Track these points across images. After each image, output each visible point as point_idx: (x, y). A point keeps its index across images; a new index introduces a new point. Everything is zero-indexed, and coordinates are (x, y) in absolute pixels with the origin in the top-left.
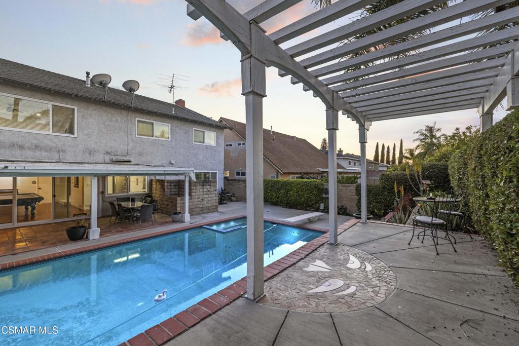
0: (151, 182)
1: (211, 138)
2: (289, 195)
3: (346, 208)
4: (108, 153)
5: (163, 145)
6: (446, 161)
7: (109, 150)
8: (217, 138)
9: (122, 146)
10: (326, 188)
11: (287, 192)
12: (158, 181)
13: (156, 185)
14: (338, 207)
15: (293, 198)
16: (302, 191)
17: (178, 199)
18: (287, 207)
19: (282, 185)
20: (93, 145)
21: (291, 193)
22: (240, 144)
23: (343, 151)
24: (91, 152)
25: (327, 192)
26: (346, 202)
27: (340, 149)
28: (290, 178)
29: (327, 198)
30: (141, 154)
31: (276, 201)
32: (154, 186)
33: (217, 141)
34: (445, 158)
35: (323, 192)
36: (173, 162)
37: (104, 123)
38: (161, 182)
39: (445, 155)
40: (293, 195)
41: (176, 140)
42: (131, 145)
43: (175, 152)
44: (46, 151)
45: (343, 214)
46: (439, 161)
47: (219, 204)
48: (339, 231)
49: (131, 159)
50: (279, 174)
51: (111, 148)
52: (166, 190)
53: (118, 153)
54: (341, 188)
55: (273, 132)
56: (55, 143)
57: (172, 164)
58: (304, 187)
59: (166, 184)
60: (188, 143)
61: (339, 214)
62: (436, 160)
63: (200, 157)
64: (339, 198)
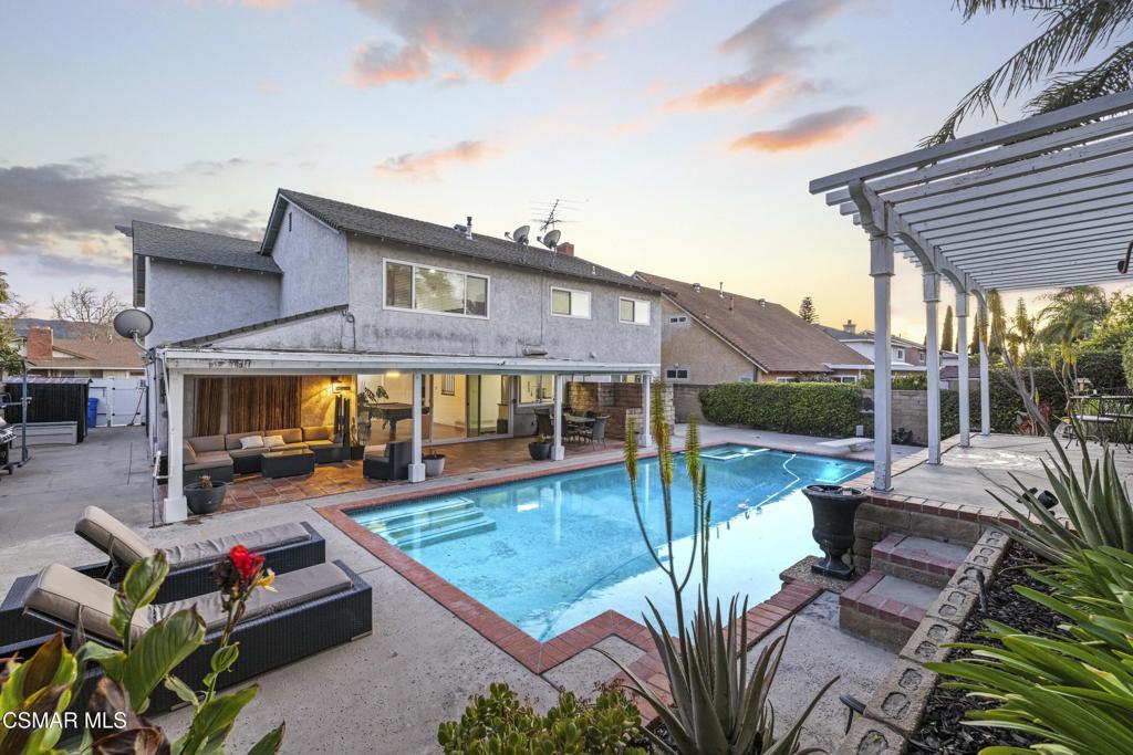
0: (568, 387)
1: (643, 311)
2: (791, 411)
3: (911, 432)
4: (520, 342)
5: (582, 327)
6: (1118, 347)
7: (521, 337)
8: (652, 311)
9: (535, 331)
10: (868, 399)
11: (788, 405)
12: (584, 384)
13: (579, 391)
14: (893, 431)
15: (800, 416)
16: (820, 402)
17: (627, 412)
18: (785, 432)
19: (777, 393)
20: (505, 332)
21: (798, 406)
22: (675, 320)
23: (854, 326)
24: (503, 341)
25: (870, 404)
26: (909, 422)
27: (850, 321)
28: (777, 381)
29: (872, 416)
30: (556, 343)
31: (765, 422)
32: (575, 393)
33: (652, 318)
34: (1115, 343)
35: (860, 404)
36: (594, 354)
37: (516, 297)
38: (592, 387)
39: (1117, 336)
40: (800, 411)
41: (598, 318)
42: (545, 327)
43: (597, 338)
44: (461, 341)
45: (907, 442)
46: (1104, 348)
47: (676, 423)
48: (894, 470)
49: (546, 350)
50: (760, 375)
51: (524, 333)
52: (600, 398)
53: (532, 341)
54: (898, 397)
55: (724, 294)
56: (469, 329)
57: (593, 357)
58: (823, 396)
59: (599, 389)
60: (613, 322)
61: (895, 442)
62: (1097, 347)
63: (629, 345)
64: (896, 415)
